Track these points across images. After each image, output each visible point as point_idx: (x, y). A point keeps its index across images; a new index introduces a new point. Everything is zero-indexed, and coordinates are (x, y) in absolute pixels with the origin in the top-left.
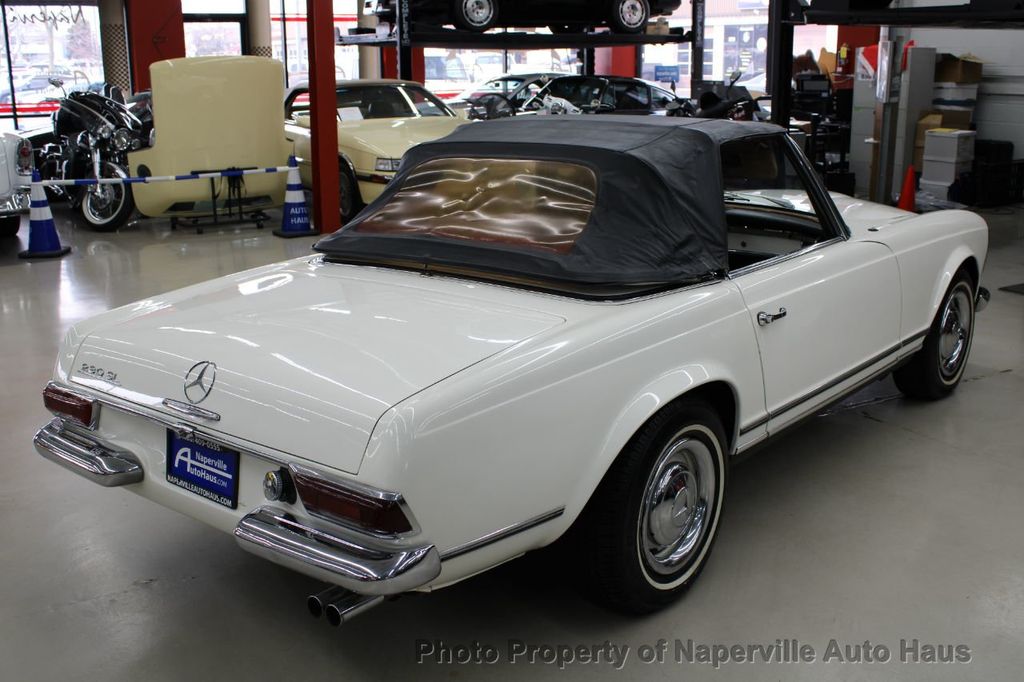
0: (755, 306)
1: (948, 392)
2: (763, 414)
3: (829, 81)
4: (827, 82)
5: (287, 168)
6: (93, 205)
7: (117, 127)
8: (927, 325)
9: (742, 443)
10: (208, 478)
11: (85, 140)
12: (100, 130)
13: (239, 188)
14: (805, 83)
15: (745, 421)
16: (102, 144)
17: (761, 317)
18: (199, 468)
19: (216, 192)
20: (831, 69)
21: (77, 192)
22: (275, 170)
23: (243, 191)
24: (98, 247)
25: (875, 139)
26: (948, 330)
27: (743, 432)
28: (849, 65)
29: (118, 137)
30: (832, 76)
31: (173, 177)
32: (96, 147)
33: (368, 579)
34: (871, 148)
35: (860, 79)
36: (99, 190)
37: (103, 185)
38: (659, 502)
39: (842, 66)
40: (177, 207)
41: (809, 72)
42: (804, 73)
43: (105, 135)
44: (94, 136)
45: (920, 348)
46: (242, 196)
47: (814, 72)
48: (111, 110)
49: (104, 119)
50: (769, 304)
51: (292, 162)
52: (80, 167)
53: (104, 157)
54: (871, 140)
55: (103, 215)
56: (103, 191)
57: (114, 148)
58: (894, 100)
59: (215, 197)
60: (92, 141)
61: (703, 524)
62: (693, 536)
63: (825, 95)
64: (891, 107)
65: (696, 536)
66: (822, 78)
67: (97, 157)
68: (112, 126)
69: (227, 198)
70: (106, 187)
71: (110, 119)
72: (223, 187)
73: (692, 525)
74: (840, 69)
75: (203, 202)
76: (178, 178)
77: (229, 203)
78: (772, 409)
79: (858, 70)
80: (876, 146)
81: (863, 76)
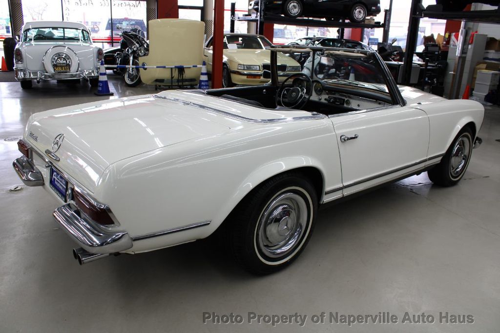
0: (340, 132)
1: (454, 184)
2: (341, 185)
3: (440, 47)
4: (438, 48)
5: (201, 66)
6: (129, 77)
7: (140, 46)
8: (444, 152)
9: (326, 199)
10: (60, 187)
11: (128, 50)
12: (133, 47)
13: (183, 74)
14: (429, 47)
15: (327, 188)
16: (134, 52)
17: (342, 138)
18: (58, 182)
19: (173, 76)
20: (442, 43)
21: (124, 70)
22: (196, 66)
23: (184, 76)
24: (129, 93)
25: (454, 72)
26: (457, 155)
27: (327, 193)
28: (448, 41)
29: (140, 50)
30: (441, 46)
31: (155, 67)
32: (131, 53)
33: (92, 246)
34: (452, 75)
35: (452, 46)
36: (131, 70)
37: (133, 68)
38: (271, 223)
39: (446, 42)
40: (157, 80)
41: (431, 43)
42: (429, 43)
43: (135, 49)
44: (131, 49)
45: (439, 162)
46: (184, 78)
47: (434, 43)
48: (139, 39)
49: (135, 42)
50: (349, 132)
51: (204, 64)
52: (125, 61)
53: (135, 58)
54: (452, 73)
55: (132, 80)
56: (132, 71)
57: (139, 55)
58: (464, 55)
59: (172, 78)
60: (130, 51)
61: (298, 237)
62: (292, 242)
63: (437, 53)
64: (462, 58)
65: (293, 243)
66: (436, 46)
67: (131, 58)
68: (138, 45)
69: (177, 78)
70: (134, 70)
71: (138, 43)
72: (176, 74)
73: (291, 236)
74: (444, 43)
75: (168, 80)
76: (157, 67)
77: (178, 81)
78: (346, 184)
79: (451, 42)
80: (454, 75)
81: (453, 45)
